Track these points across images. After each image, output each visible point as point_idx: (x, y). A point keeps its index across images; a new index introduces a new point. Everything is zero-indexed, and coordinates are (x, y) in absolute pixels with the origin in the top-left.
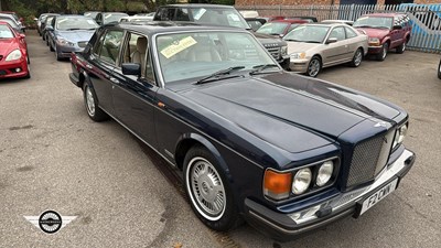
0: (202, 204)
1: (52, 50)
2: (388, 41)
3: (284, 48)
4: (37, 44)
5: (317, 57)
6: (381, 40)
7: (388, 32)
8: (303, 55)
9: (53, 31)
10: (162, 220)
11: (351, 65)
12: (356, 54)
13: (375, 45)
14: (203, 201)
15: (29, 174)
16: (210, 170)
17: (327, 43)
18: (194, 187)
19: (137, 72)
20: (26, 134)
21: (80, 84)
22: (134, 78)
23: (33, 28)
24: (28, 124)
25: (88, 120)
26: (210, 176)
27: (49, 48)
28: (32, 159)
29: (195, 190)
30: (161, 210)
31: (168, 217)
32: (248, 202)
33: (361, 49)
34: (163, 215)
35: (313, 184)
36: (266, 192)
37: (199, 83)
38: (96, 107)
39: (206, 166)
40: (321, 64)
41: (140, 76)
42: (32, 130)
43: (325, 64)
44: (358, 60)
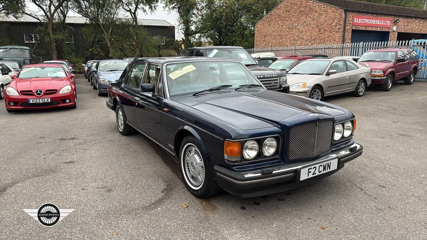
0: (191, 180)
1: (95, 88)
2: (392, 73)
3: (284, 78)
4: (84, 85)
5: (318, 87)
6: (384, 72)
7: (391, 64)
8: (304, 85)
9: (96, 72)
10: (163, 192)
11: (354, 94)
12: (359, 84)
13: (379, 76)
14: (192, 177)
15: (72, 165)
16: (196, 152)
17: (328, 74)
18: (186, 167)
19: (152, 90)
20: (71, 143)
21: (114, 108)
22: (150, 95)
23: (80, 73)
24: (72, 137)
25: (119, 134)
26: (196, 156)
27: (92, 87)
28: (75, 157)
29: (187, 170)
30: (163, 186)
31: (168, 191)
32: (216, 168)
33: (363, 80)
34: (164, 189)
35: (260, 154)
36: (226, 157)
37: (194, 95)
38: (125, 124)
39: (194, 149)
40: (323, 93)
41: (154, 93)
42: (75, 140)
43: (327, 93)
44: (362, 90)
